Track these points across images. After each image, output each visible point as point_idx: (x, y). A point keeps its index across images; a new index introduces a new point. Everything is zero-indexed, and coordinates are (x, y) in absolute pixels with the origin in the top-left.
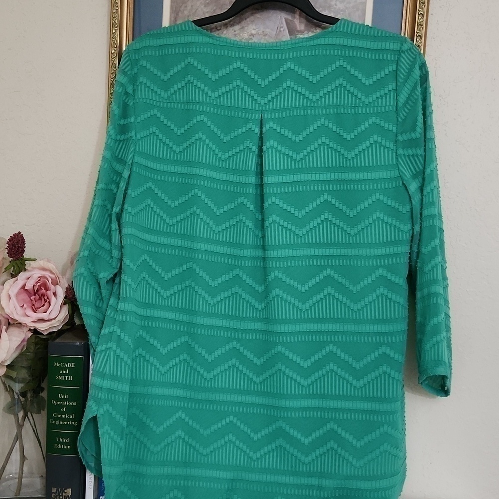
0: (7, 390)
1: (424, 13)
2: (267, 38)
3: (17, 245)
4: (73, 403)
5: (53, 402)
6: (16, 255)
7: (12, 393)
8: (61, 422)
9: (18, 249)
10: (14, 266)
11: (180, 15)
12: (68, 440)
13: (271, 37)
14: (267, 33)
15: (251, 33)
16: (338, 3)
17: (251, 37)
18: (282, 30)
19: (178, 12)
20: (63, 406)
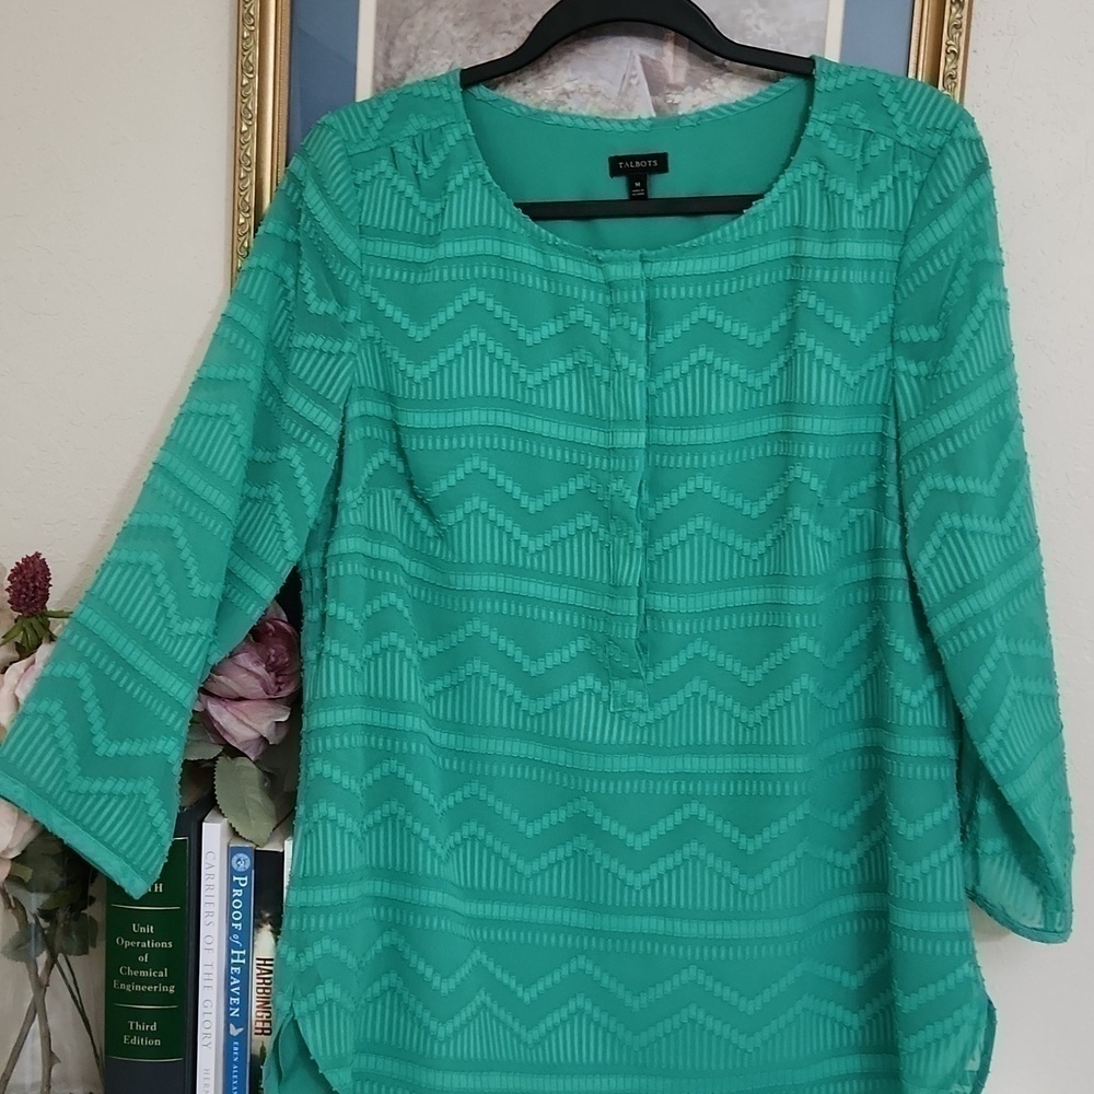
0: (10, 906)
1: (959, 50)
2: (598, 99)
3: (31, 585)
4: (164, 945)
5: (120, 940)
6: (28, 607)
7: (21, 912)
8: (138, 988)
9: (34, 592)
10: (24, 630)
11: (398, 43)
12: (154, 1027)
13: (609, 99)
14: (598, 89)
15: (564, 89)
16: (762, 24)
17: (562, 98)
18: (634, 81)
19: (394, 38)
20: (142, 951)
